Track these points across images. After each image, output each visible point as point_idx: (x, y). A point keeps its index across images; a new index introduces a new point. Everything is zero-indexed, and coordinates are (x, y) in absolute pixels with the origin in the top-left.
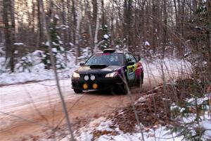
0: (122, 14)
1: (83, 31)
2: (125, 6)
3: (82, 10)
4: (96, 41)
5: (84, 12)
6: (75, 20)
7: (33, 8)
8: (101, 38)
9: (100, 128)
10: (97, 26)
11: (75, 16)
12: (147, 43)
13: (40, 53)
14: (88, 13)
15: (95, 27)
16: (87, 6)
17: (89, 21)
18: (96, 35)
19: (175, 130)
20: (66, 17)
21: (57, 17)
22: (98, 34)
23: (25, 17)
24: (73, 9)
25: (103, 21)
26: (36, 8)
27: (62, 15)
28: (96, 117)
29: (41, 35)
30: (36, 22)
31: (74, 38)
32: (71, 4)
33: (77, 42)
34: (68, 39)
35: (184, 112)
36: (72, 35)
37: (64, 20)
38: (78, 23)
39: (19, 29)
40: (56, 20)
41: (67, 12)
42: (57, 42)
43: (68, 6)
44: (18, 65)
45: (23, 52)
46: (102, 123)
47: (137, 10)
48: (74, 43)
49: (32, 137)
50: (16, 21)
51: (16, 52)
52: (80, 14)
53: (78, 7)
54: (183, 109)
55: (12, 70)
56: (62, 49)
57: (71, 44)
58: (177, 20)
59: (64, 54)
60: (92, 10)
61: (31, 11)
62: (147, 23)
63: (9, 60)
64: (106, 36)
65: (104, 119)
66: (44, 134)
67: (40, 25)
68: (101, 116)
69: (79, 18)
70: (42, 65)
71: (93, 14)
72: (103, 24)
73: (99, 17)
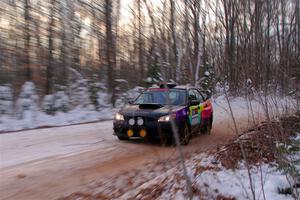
0: (223, 51)
1: (184, 68)
2: (227, 43)
3: (183, 47)
4: (197, 77)
5: (185, 50)
6: (176, 57)
7: (134, 46)
8: (202, 74)
9: (202, 164)
10: (199, 63)
11: (176, 52)
12: (249, 80)
13: (140, 90)
14: (189, 50)
15: (196, 65)
16: (189, 43)
17: (189, 58)
19: (280, 168)
20: (167, 55)
21: (158, 54)
23: (127, 55)
24: (174, 47)
25: (205, 58)
26: (138, 46)
27: (163, 52)
29: (142, 71)
30: (137, 60)
31: (175, 74)
32: (172, 41)
33: (177, 79)
35: (291, 149)
36: (172, 72)
37: (164, 57)
38: (179, 60)
40: (157, 57)
41: (168, 50)
42: (158, 79)
43: (170, 43)
44: (118, 101)
45: (125, 89)
46: (204, 159)
47: (239, 48)
48: (175, 79)
49: (133, 170)
51: (117, 88)
52: (181, 52)
53: (179, 45)
54: (290, 147)
55: (114, 106)
57: (172, 80)
58: (281, 56)
60: (193, 47)
61: (132, 48)
62: (250, 60)
63: (111, 95)
64: (207, 73)
65: (206, 155)
66: (145, 168)
67: (141, 63)
69: (180, 55)
71: (194, 52)
72: (204, 61)
73: (200, 54)
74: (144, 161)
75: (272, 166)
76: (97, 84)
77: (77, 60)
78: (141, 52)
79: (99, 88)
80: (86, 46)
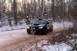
0: (51, 8)
1: (39, 13)
2: (52, 5)
3: (38, 6)
4: (42, 16)
5: (39, 7)
6: (36, 10)
7: (23, 6)
8: (44, 15)
9: (44, 43)
10: (43, 11)
11: (36, 8)
12: (59, 17)
13: (25, 20)
14: (40, 7)
16: (40, 5)
17: (40, 10)
18: (43, 14)
19: (68, 44)
20: (33, 9)
21: (30, 9)
23: (20, 9)
24: (35, 6)
25: (45, 10)
26: (24, 6)
28: (43, 40)
29: (25, 14)
30: (24, 10)
31: (36, 15)
32: (35, 5)
33: (37, 16)
36: (35, 14)
39: (19, 12)
41: (33, 7)
43: (34, 5)
44: (18, 23)
45: (20, 20)
46: (45, 42)
48: (36, 17)
49: (22, 46)
50: (18, 10)
51: (17, 20)
52: (38, 8)
54: (71, 37)
55: (16, 25)
56: (32, 19)
57: (35, 17)
59: (32, 20)
60: (41, 6)
61: (22, 7)
62: (59, 11)
63: (15, 22)
64: (46, 15)
65: (45, 40)
66: (26, 45)
67: (25, 11)
68: (44, 39)
69: (37, 9)
70: (26, 23)
71: (42, 8)
72: (45, 11)
73: (44, 9)
74: (26, 43)
75: (65, 43)
76: (11, 18)
77: (5, 11)
78: (25, 8)
79: (12, 20)
80: (7, 6)
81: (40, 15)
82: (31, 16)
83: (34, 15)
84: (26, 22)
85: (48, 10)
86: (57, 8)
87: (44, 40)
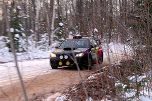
0: (75, 5)
1: (42, 20)
4: (53, 28)
5: (42, 4)
6: (35, 10)
8: (57, 25)
10: (54, 16)
11: (35, 7)
12: (96, 30)
13: (5, 38)
14: (46, 4)
15: (52, 16)
17: (46, 11)
18: (53, 23)
22: (55, 23)
27: (24, 6)
28: (53, 93)
31: (34, 25)
33: (36, 29)
34: (29, 26)
35: (127, 88)
36: (32, 23)
37: (25, 10)
38: (37, 12)
40: (18, 10)
41: (28, 3)
42: (19, 29)
46: (58, 98)
48: (34, 30)
52: (39, 5)
54: (125, 85)
56: (24, 35)
57: (31, 31)
58: (121, 10)
59: (25, 40)
60: (49, 2)
62: (96, 13)
65: (60, 94)
68: (57, 91)
69: (38, 8)
70: (7, 48)
71: (50, 5)
72: (59, 14)
73: (55, 7)
81: (45, 26)
82: (22, 29)
83: (30, 25)
84: (8, 45)
85: (69, 12)
86: (91, 6)
87: (57, 94)
